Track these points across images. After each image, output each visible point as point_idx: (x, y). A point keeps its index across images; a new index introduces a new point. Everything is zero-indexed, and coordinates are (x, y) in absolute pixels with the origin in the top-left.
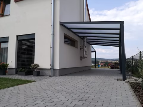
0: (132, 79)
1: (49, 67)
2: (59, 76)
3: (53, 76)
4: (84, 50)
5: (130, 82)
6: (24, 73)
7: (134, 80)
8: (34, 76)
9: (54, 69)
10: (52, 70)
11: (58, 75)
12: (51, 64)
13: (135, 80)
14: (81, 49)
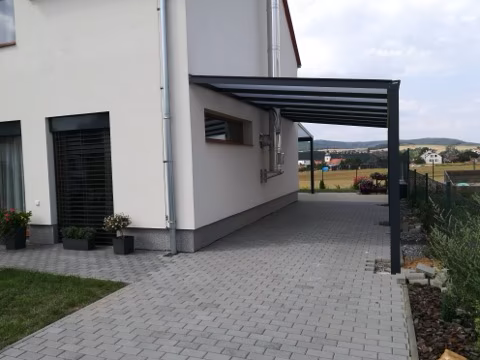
0: (419, 271)
1: (163, 224)
2: (197, 250)
3: (178, 252)
4: (272, 146)
5: (412, 281)
6: (85, 243)
7: (422, 275)
8: (117, 252)
9: (179, 232)
10: (173, 232)
11: (193, 250)
12: (168, 214)
13: (428, 276)
14: (262, 145)
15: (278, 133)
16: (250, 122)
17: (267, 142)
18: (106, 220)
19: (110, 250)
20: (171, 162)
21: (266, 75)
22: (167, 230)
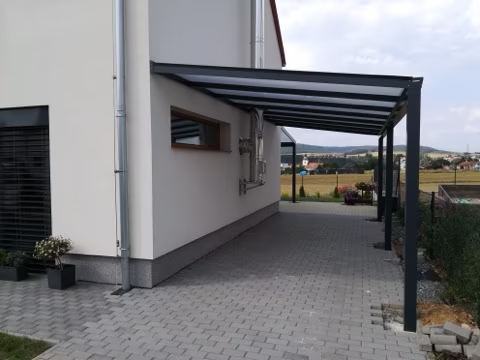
0: (446, 333)
1: (113, 251)
2: (154, 286)
3: (131, 287)
4: (252, 153)
5: (439, 348)
6: (13, 271)
7: (453, 339)
8: (52, 286)
9: (132, 261)
10: (125, 262)
12: (119, 239)
13: (460, 341)
14: (242, 151)
15: (260, 138)
16: (228, 124)
17: (247, 148)
18: (38, 245)
19: (44, 281)
20: (124, 173)
21: (249, 66)
22: (118, 259)
